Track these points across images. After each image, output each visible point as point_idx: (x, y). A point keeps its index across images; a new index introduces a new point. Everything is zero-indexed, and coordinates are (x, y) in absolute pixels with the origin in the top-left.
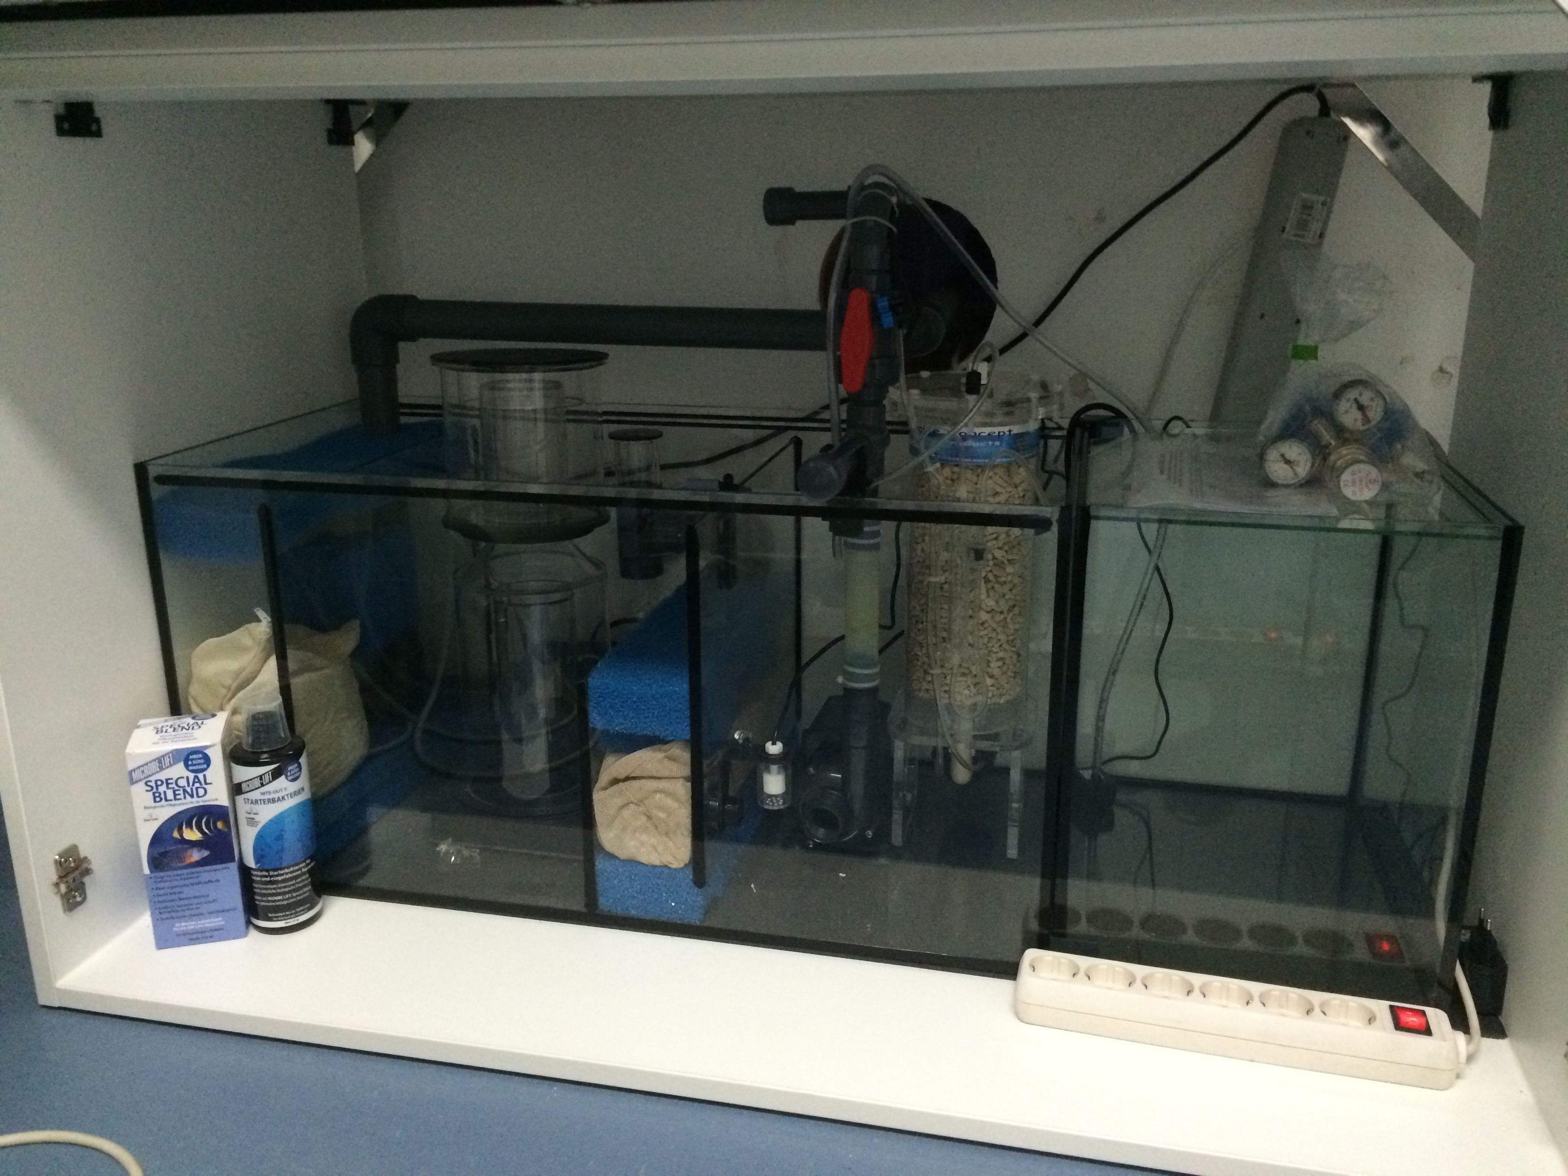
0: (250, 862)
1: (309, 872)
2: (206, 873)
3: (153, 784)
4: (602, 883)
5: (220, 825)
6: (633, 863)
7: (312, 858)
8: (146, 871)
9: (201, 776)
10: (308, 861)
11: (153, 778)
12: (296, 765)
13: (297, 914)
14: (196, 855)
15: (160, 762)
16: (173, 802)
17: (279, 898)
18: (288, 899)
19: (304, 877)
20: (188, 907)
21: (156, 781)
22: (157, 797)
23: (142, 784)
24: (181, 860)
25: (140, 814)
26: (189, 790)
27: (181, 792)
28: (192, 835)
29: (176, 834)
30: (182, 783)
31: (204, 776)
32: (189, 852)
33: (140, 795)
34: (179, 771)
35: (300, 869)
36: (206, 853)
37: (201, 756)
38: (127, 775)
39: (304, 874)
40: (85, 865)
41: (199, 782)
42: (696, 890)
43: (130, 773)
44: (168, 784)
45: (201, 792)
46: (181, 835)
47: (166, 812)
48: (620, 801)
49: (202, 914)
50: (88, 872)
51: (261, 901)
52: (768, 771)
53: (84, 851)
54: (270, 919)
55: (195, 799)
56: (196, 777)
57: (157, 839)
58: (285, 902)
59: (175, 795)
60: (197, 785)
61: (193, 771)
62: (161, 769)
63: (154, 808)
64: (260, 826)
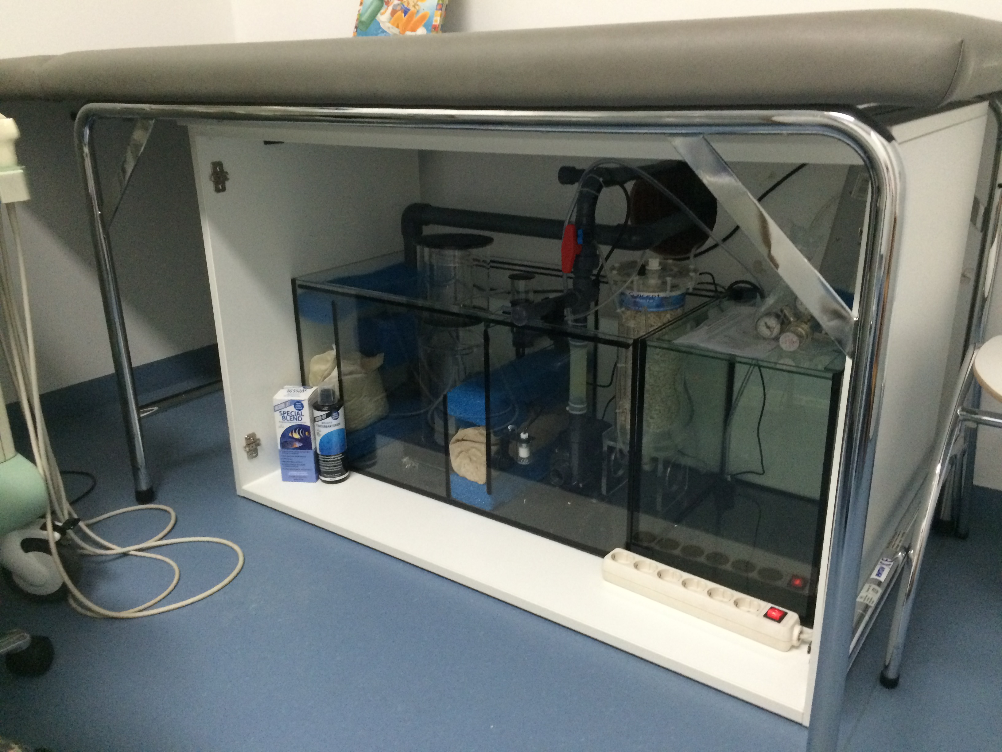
0: (318, 452)
1: (341, 459)
2: (302, 453)
3: (282, 412)
4: (452, 486)
5: (307, 433)
6: (464, 478)
7: (343, 454)
8: (279, 447)
9: (300, 412)
10: (341, 455)
11: (283, 410)
12: (336, 413)
13: (335, 477)
14: (297, 445)
15: (286, 404)
16: (289, 421)
17: (328, 468)
18: (331, 469)
19: (338, 461)
20: (294, 466)
21: (284, 412)
22: (284, 418)
23: (279, 411)
24: (292, 445)
25: (278, 424)
26: (295, 417)
27: (292, 417)
28: (296, 436)
29: (290, 435)
30: (293, 414)
31: (301, 412)
32: (295, 443)
33: (278, 417)
34: (292, 409)
35: (337, 457)
36: (301, 445)
37: (300, 404)
38: (273, 408)
39: (338, 460)
40: (258, 442)
41: (299, 414)
42: (488, 496)
43: (275, 406)
44: (288, 414)
45: (300, 419)
46: (292, 435)
47: (287, 425)
48: (459, 450)
49: (299, 469)
50: (259, 444)
51: (323, 469)
52: (521, 446)
53: (258, 436)
54: (325, 477)
55: (298, 421)
56: (298, 412)
57: (284, 435)
58: (330, 471)
59: (290, 419)
60: (298, 416)
61: (297, 410)
62: (286, 407)
63: (282, 422)
64: (321, 436)
